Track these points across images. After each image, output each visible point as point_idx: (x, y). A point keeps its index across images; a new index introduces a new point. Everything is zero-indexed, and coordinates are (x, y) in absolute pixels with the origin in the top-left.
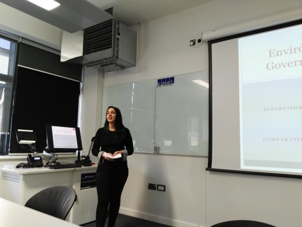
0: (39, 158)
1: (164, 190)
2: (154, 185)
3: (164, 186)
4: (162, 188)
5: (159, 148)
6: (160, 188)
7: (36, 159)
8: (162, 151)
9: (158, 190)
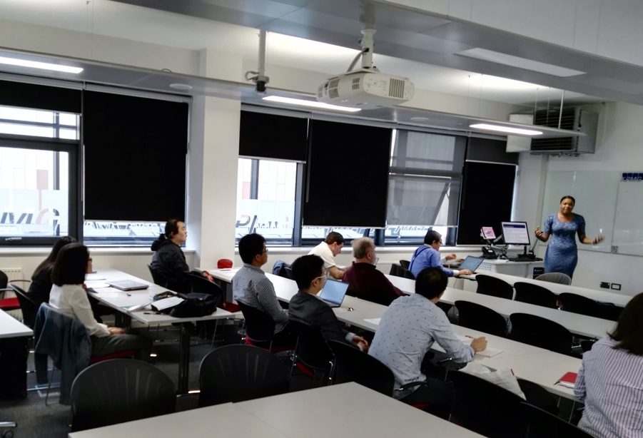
0: (491, 251)
1: (620, 289)
2: (607, 283)
3: (620, 285)
4: (618, 287)
5: (617, 247)
6: (614, 286)
7: (490, 251)
8: (619, 251)
9: (612, 288)
